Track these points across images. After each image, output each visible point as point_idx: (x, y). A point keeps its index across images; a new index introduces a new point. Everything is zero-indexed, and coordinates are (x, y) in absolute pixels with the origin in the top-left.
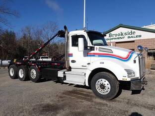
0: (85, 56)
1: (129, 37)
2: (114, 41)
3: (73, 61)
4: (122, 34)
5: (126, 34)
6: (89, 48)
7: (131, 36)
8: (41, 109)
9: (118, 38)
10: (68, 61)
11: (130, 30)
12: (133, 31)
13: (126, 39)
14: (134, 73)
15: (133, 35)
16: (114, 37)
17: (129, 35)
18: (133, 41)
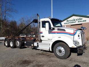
0: (49, 33)
1: (79, 22)
2: (69, 24)
3: (43, 36)
4: (74, 20)
5: (77, 20)
6: (52, 29)
7: (80, 21)
8: (21, 62)
9: (72, 23)
10: (40, 36)
11: (79, 18)
12: (81, 18)
13: (77, 23)
14: (79, 43)
15: (81, 20)
16: (70, 22)
17: (79, 21)
18: (81, 24)
